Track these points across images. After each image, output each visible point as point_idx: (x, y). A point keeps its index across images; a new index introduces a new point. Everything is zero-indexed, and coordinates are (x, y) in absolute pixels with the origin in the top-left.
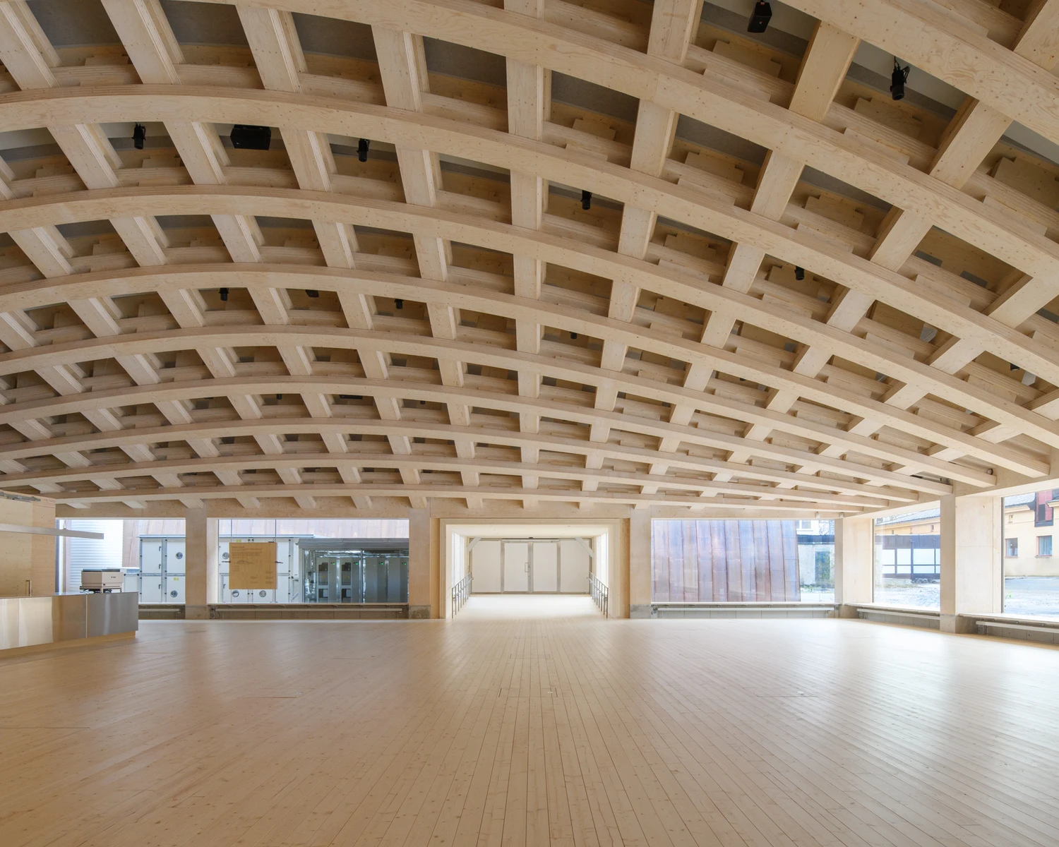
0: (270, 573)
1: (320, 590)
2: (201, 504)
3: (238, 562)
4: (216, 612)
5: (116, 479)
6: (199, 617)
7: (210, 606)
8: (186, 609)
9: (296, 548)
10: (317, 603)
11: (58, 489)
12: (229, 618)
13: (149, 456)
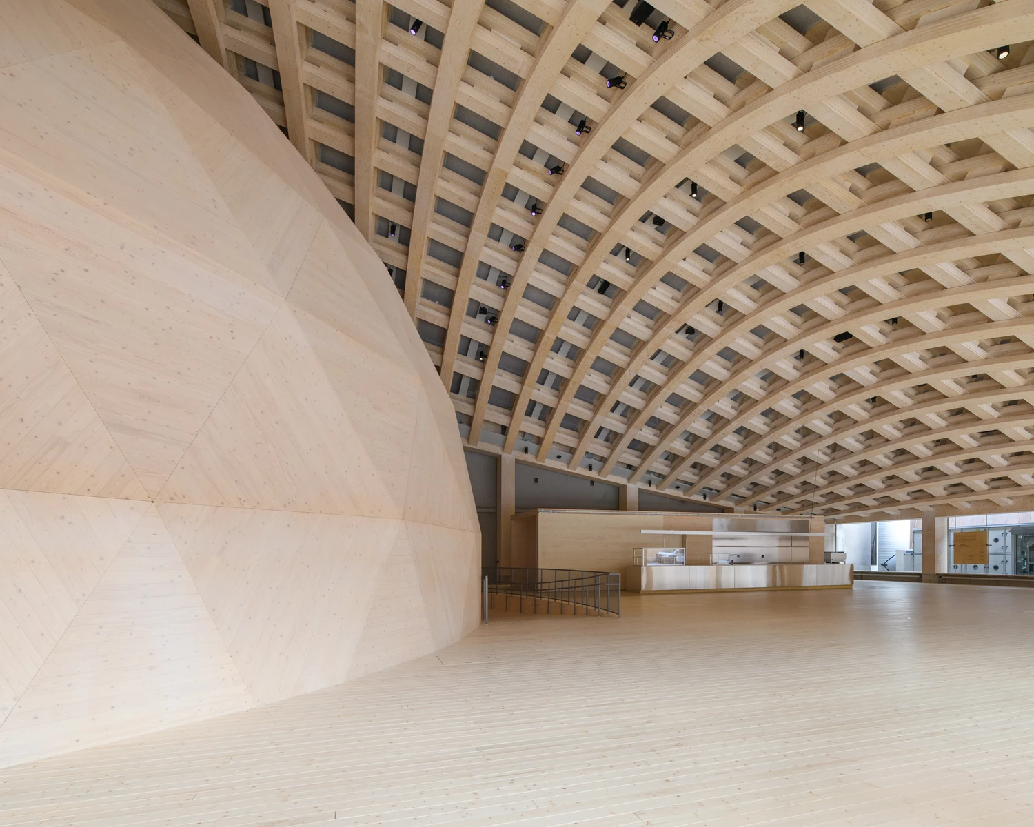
0: (983, 553)
1: (1030, 565)
2: (931, 509)
3: (960, 545)
4: (943, 579)
5: (874, 499)
6: (930, 581)
7: (938, 574)
8: (923, 576)
9: (1010, 535)
10: (1028, 575)
11: (847, 508)
12: (952, 583)
13: (882, 486)
